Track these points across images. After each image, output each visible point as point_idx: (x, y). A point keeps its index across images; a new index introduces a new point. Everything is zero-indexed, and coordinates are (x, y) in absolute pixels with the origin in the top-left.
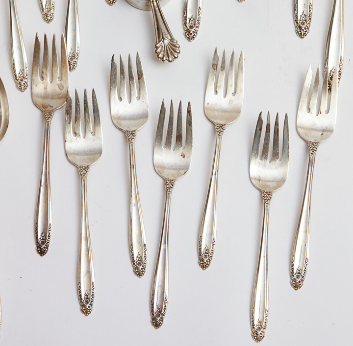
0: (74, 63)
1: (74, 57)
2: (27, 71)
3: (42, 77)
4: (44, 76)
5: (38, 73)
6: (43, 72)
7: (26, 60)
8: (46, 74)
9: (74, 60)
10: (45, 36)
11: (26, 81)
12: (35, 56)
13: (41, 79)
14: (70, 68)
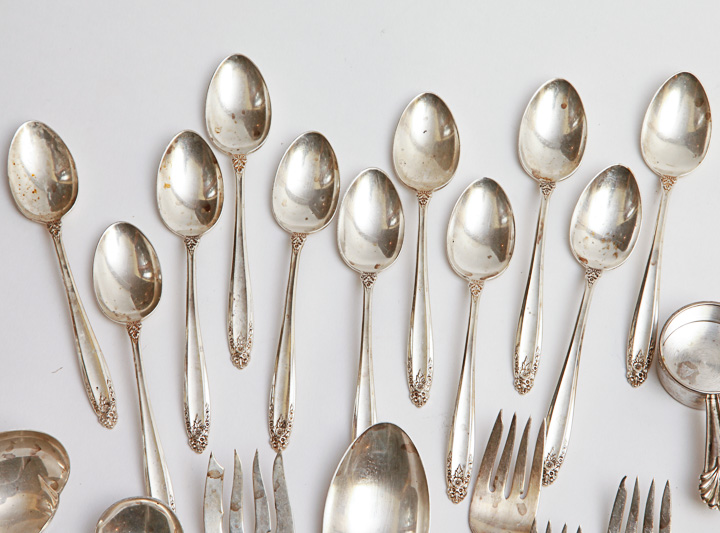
0: (552, 473)
1: (554, 462)
2: (471, 470)
3: (494, 486)
4: (498, 484)
5: (487, 478)
6: (496, 478)
7: (471, 451)
8: (502, 483)
9: (554, 467)
10: (514, 417)
11: (466, 486)
12: (488, 447)
13: (492, 488)
14: (544, 480)
